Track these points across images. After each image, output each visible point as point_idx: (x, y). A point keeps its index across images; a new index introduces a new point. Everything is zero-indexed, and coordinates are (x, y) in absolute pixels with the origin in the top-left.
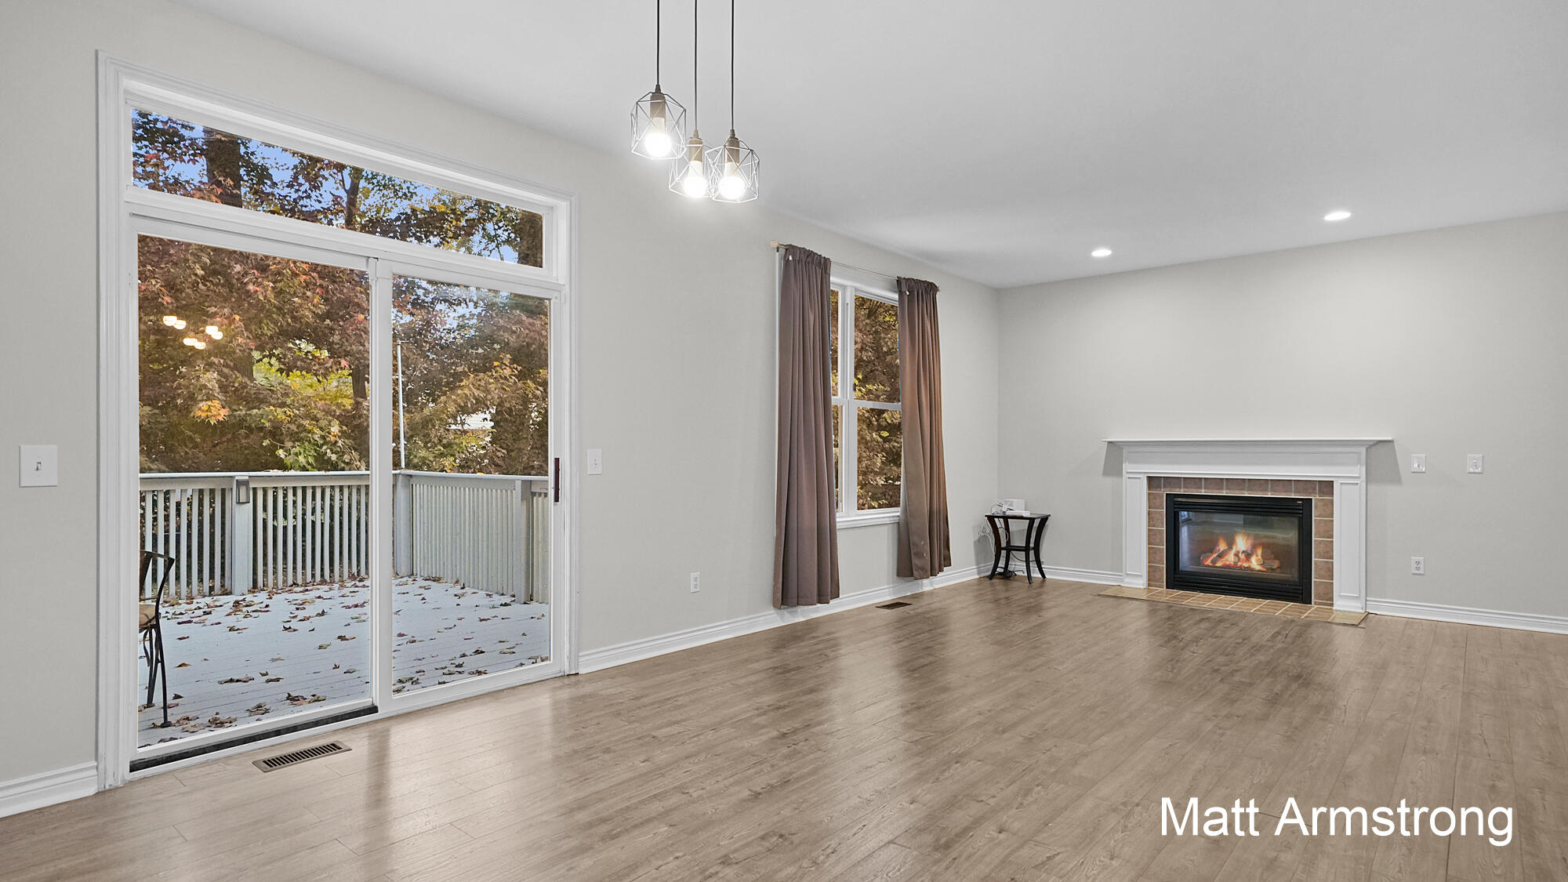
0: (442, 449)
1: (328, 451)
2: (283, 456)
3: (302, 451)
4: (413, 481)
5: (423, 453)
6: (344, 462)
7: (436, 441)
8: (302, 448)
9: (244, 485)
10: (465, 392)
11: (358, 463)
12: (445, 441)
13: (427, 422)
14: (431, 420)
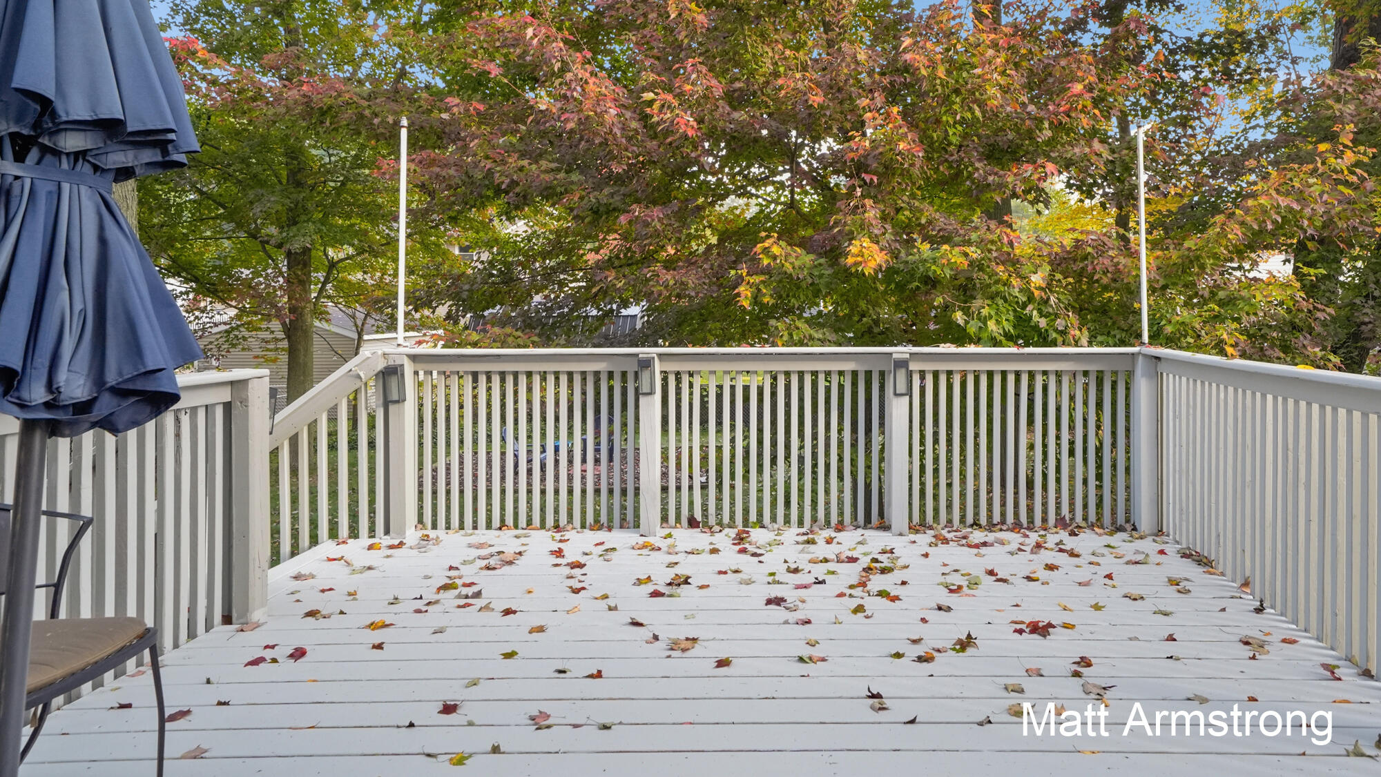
0: (1217, 308)
1: (1035, 313)
2: (961, 322)
3: (993, 313)
4: (1161, 367)
5: (1183, 314)
6: (1056, 330)
7: (1207, 294)
8: (993, 309)
9: (902, 367)
10: (1262, 201)
11: (1077, 333)
12: (1222, 294)
13: (1192, 261)
14: (1198, 258)
